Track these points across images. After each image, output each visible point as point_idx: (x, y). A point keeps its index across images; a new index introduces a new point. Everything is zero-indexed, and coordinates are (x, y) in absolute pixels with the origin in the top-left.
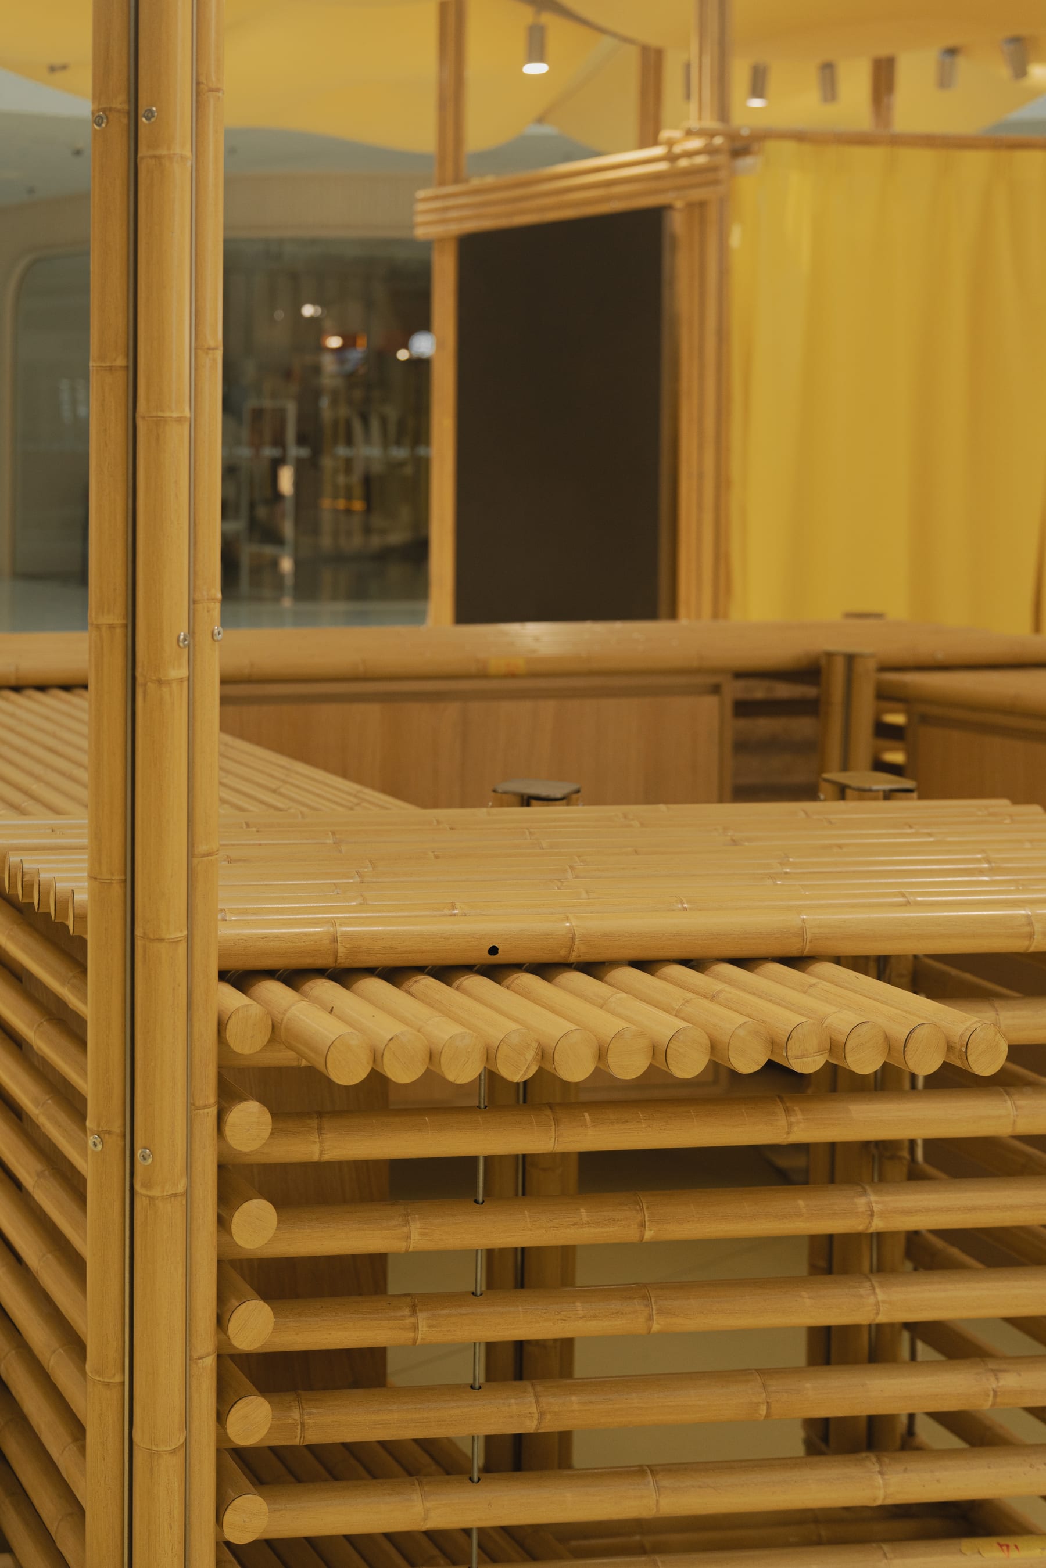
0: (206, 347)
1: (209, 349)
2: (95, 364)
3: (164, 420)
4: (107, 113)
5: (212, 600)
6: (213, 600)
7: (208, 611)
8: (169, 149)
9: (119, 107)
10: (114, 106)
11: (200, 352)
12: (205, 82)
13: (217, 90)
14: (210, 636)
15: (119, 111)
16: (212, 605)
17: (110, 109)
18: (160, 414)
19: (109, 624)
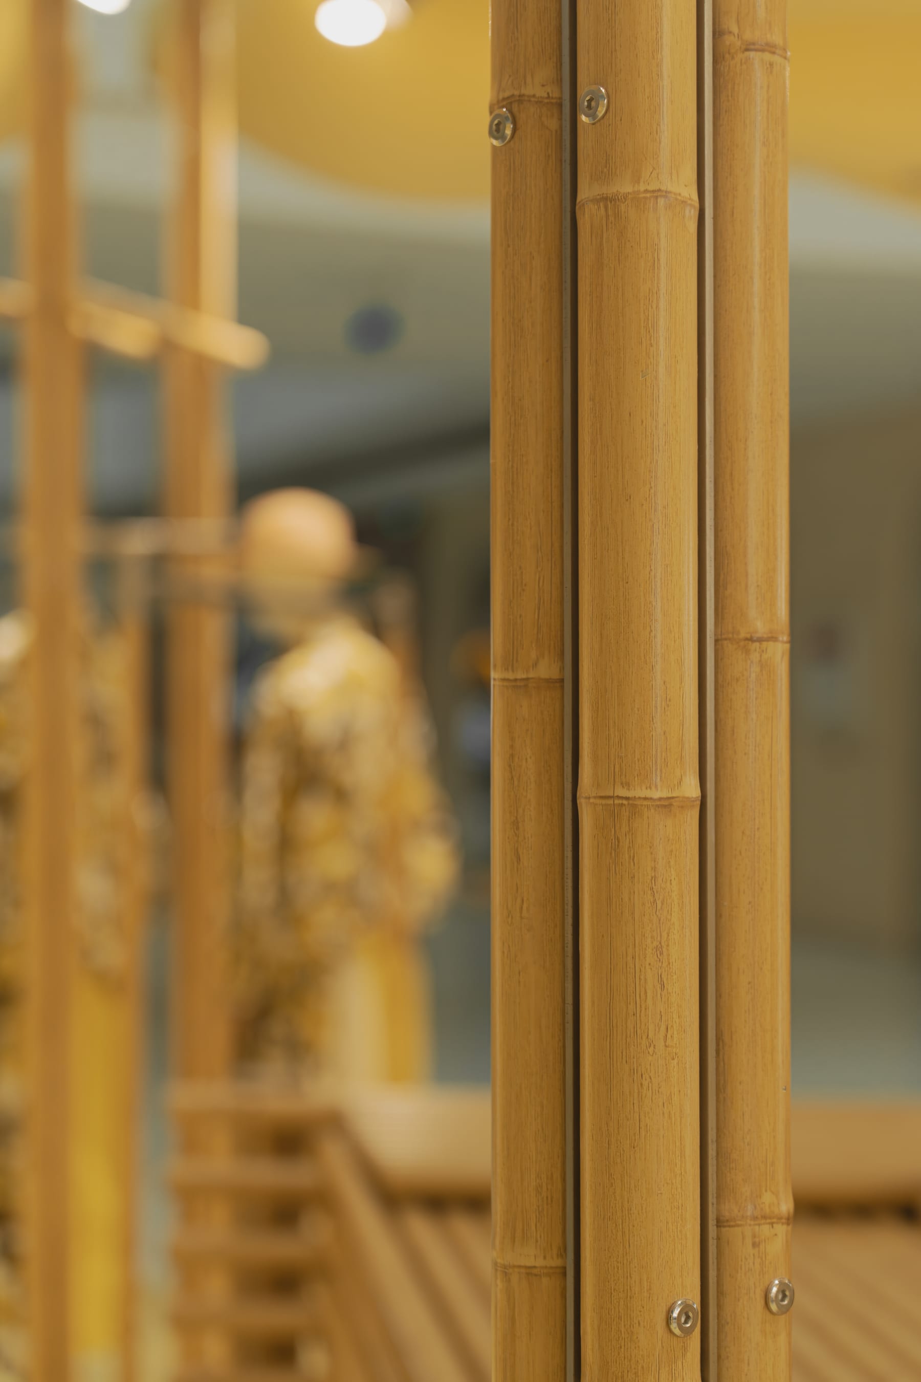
0: (743, 635)
1: (751, 640)
2: (497, 676)
3: (634, 806)
4: (515, 108)
5: (764, 1217)
6: (769, 1218)
7: (755, 1245)
8: (637, 180)
9: (541, 93)
10: (528, 91)
11: (729, 647)
12: (735, 29)
13: (770, 48)
14: (760, 1303)
15: (539, 102)
16: (765, 1230)
17: (521, 99)
18: (621, 792)
19: (526, 1267)
